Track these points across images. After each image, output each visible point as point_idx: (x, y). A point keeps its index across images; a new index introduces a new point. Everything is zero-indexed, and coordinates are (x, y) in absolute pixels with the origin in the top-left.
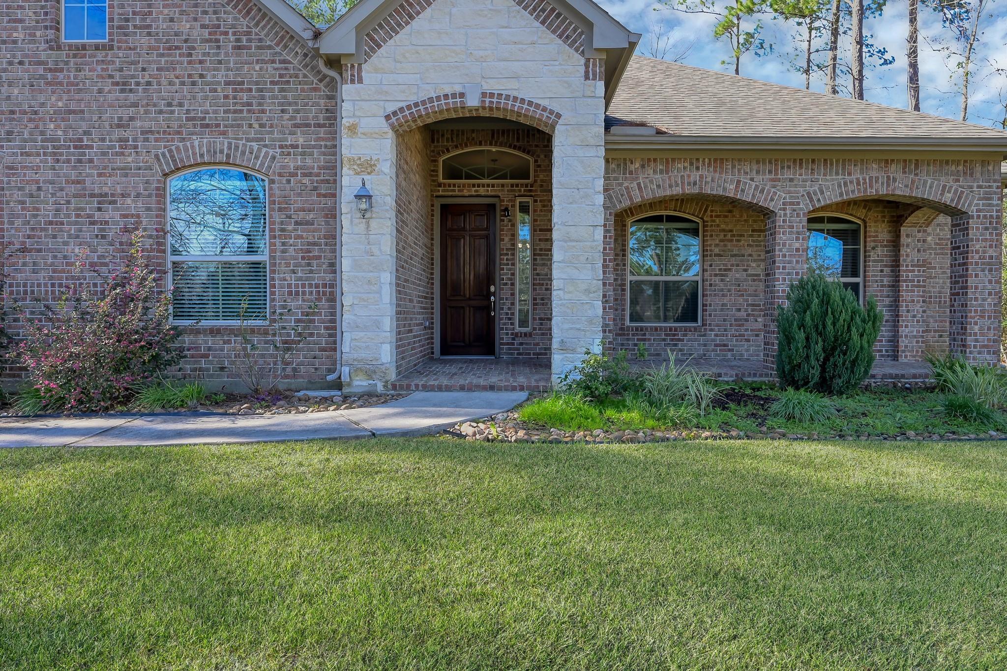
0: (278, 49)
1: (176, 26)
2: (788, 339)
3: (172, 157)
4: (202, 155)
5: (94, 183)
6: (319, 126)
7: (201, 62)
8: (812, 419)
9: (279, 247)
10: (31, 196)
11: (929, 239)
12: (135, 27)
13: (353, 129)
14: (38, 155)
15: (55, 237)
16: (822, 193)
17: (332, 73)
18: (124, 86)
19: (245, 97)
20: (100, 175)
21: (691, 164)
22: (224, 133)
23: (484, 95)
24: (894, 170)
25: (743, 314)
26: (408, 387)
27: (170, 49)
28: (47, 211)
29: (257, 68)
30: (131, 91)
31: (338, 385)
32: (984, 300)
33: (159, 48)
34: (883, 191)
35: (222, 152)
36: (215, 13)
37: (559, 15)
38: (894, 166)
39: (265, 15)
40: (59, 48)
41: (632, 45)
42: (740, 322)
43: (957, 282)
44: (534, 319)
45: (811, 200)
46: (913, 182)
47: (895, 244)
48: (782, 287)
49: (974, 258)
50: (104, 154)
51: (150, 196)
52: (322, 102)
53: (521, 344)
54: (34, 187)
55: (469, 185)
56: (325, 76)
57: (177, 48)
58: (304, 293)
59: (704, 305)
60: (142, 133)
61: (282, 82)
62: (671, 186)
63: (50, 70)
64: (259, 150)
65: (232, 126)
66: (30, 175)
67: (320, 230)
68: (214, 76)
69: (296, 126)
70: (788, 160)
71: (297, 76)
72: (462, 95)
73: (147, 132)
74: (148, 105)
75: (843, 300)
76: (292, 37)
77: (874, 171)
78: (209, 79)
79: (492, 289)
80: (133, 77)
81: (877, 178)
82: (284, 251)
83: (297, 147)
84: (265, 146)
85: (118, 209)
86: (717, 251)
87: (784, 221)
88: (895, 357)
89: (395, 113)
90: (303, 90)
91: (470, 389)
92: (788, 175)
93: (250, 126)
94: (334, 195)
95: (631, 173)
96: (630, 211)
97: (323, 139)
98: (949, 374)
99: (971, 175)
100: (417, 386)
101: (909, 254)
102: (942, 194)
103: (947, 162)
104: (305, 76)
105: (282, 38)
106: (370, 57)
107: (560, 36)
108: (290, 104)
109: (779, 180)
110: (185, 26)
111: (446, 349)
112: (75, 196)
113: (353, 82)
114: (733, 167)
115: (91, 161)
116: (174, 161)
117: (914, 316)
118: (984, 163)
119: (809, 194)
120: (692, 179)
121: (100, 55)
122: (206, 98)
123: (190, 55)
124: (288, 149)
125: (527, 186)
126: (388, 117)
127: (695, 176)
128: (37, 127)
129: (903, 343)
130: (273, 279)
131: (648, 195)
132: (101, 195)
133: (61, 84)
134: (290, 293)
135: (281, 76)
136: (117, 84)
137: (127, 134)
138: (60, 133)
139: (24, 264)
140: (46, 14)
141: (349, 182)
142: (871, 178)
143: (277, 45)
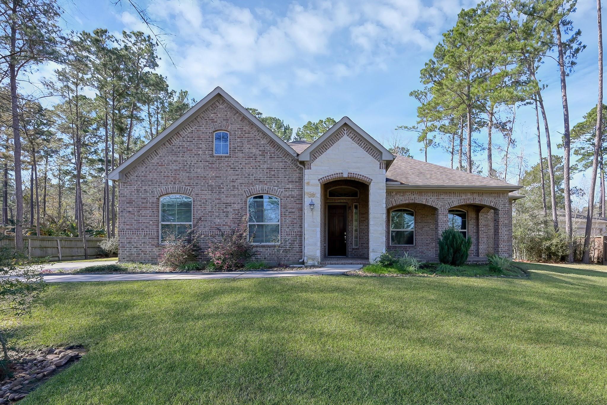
0: (283, 158)
1: (251, 151)
2: (442, 248)
3: (250, 191)
4: (259, 191)
5: (224, 199)
6: (297, 182)
7: (259, 162)
8: (449, 272)
9: (284, 220)
10: (204, 203)
11: (489, 217)
12: (238, 150)
13: (308, 183)
14: (206, 190)
15: (211, 216)
16: (453, 203)
17: (302, 166)
18: (234, 169)
19: (273, 173)
20: (226, 197)
21: (411, 193)
22: (266, 184)
23: (349, 173)
24: (476, 196)
25: (428, 242)
26: (325, 264)
27: (249, 157)
28: (209, 208)
29: (277, 164)
30: (236, 170)
31: (303, 263)
32: (504, 236)
33: (245, 157)
34: (472, 202)
35: (266, 190)
36: (264, 146)
37: (372, 149)
38: (475, 194)
39: (279, 147)
40: (213, 157)
41: (394, 159)
42: (427, 244)
43: (496, 231)
44: (359, 243)
45: (449, 205)
46: (481, 200)
47: (477, 219)
48: (440, 232)
49: (501, 223)
50: (227, 190)
51: (242, 203)
52: (297, 174)
53: (355, 252)
54: (205, 201)
55: (338, 199)
56: (298, 166)
57: (252, 157)
58: (291, 234)
59: (416, 239)
60: (240, 184)
61: (285, 168)
62: (405, 200)
63: (210, 164)
64: (278, 189)
65: (269, 182)
66: (203, 197)
67: (297, 215)
68: (263, 166)
69: (289, 182)
70: (442, 192)
71: (289, 167)
72: (342, 173)
73: (242, 184)
74: (242, 175)
75: (459, 236)
76: (288, 155)
77: (469, 196)
78: (261, 167)
79: (345, 233)
80: (237, 166)
81: (470, 198)
82: (285, 221)
83: (289, 188)
84: (279, 188)
85: (232, 208)
86: (420, 221)
87: (441, 212)
88: (478, 256)
89: (321, 179)
90: (291, 171)
91: (345, 264)
92: (442, 197)
93: (275, 182)
94: (302, 204)
95: (392, 196)
96: (391, 208)
97: (298, 186)
98: (491, 259)
99: (499, 197)
100: (328, 263)
101: (482, 222)
102: (490, 203)
103: (492, 193)
104: (292, 166)
105: (285, 155)
106: (313, 161)
107: (372, 156)
108: (287, 175)
109: (439, 199)
110: (254, 150)
111: (329, 255)
112: (218, 203)
113: (308, 169)
114: (425, 194)
115: (223, 192)
116: (250, 193)
117: (484, 242)
118: (503, 194)
119: (449, 203)
120: (412, 198)
121: (227, 159)
122: (261, 173)
123: (255, 159)
124: (287, 189)
125: (357, 199)
126: (319, 180)
127: (413, 197)
128: (206, 182)
129: (480, 251)
130: (281, 230)
131: (398, 203)
132: (227, 203)
133: (214, 168)
134: (287, 234)
135: (284, 166)
136: (232, 168)
137: (235, 184)
138: (213, 183)
139: (201, 225)
140: (209, 146)
141: (307, 200)
142: (468, 198)
143: (283, 157)
